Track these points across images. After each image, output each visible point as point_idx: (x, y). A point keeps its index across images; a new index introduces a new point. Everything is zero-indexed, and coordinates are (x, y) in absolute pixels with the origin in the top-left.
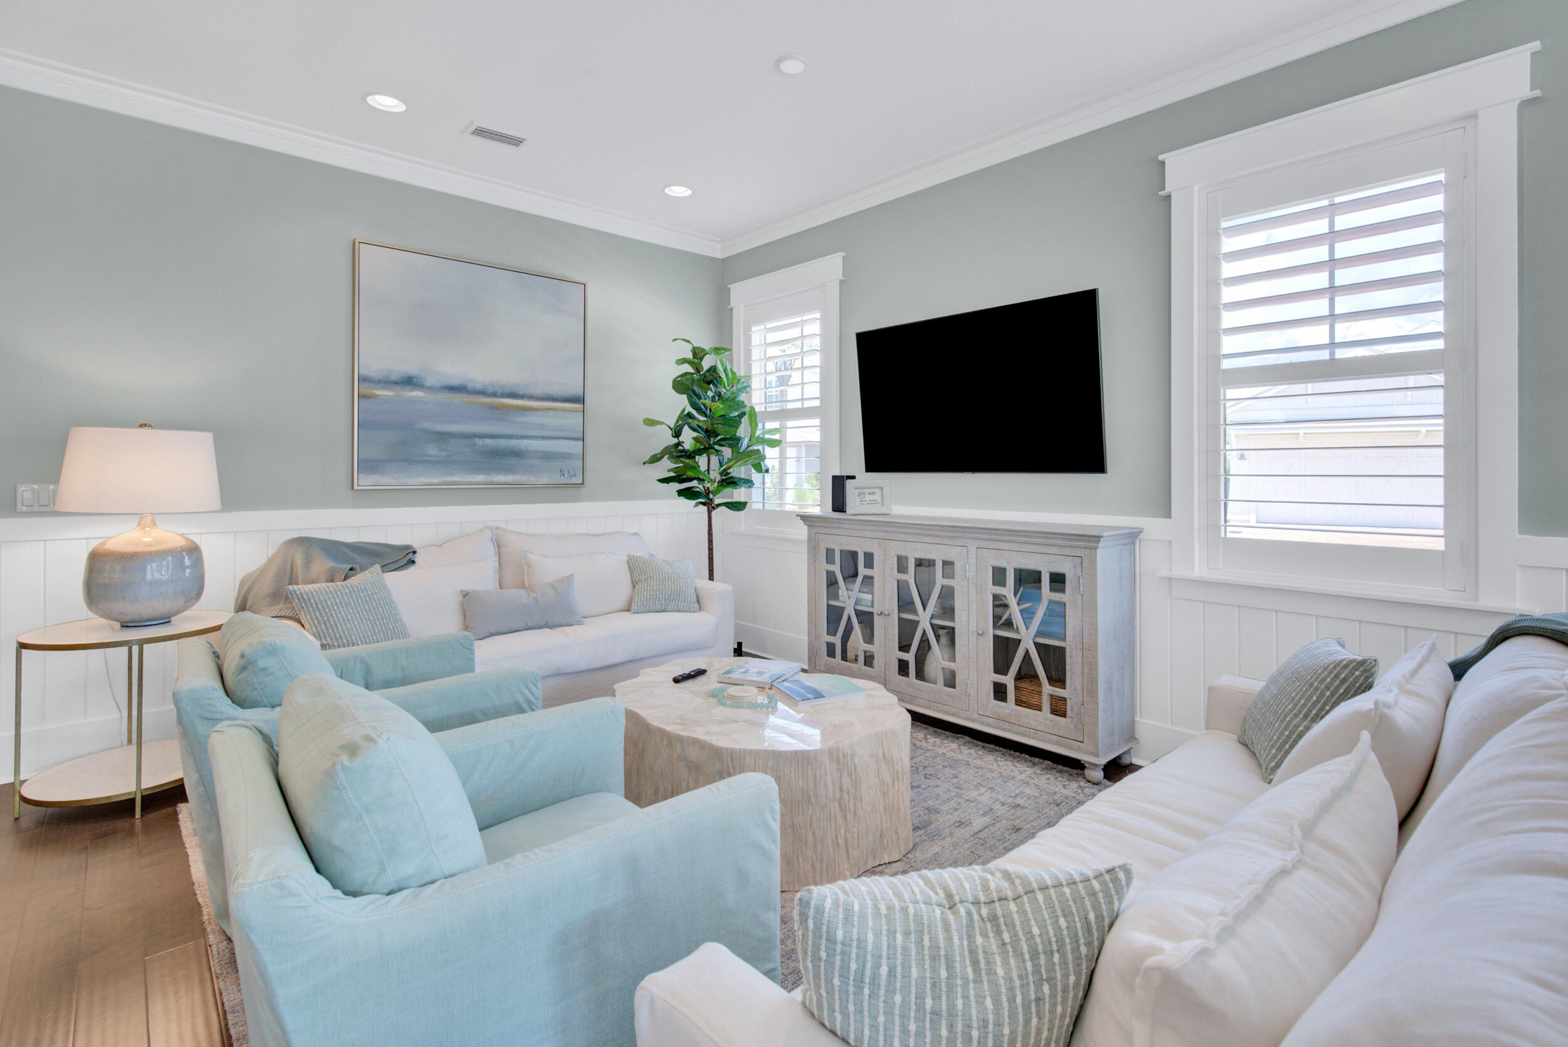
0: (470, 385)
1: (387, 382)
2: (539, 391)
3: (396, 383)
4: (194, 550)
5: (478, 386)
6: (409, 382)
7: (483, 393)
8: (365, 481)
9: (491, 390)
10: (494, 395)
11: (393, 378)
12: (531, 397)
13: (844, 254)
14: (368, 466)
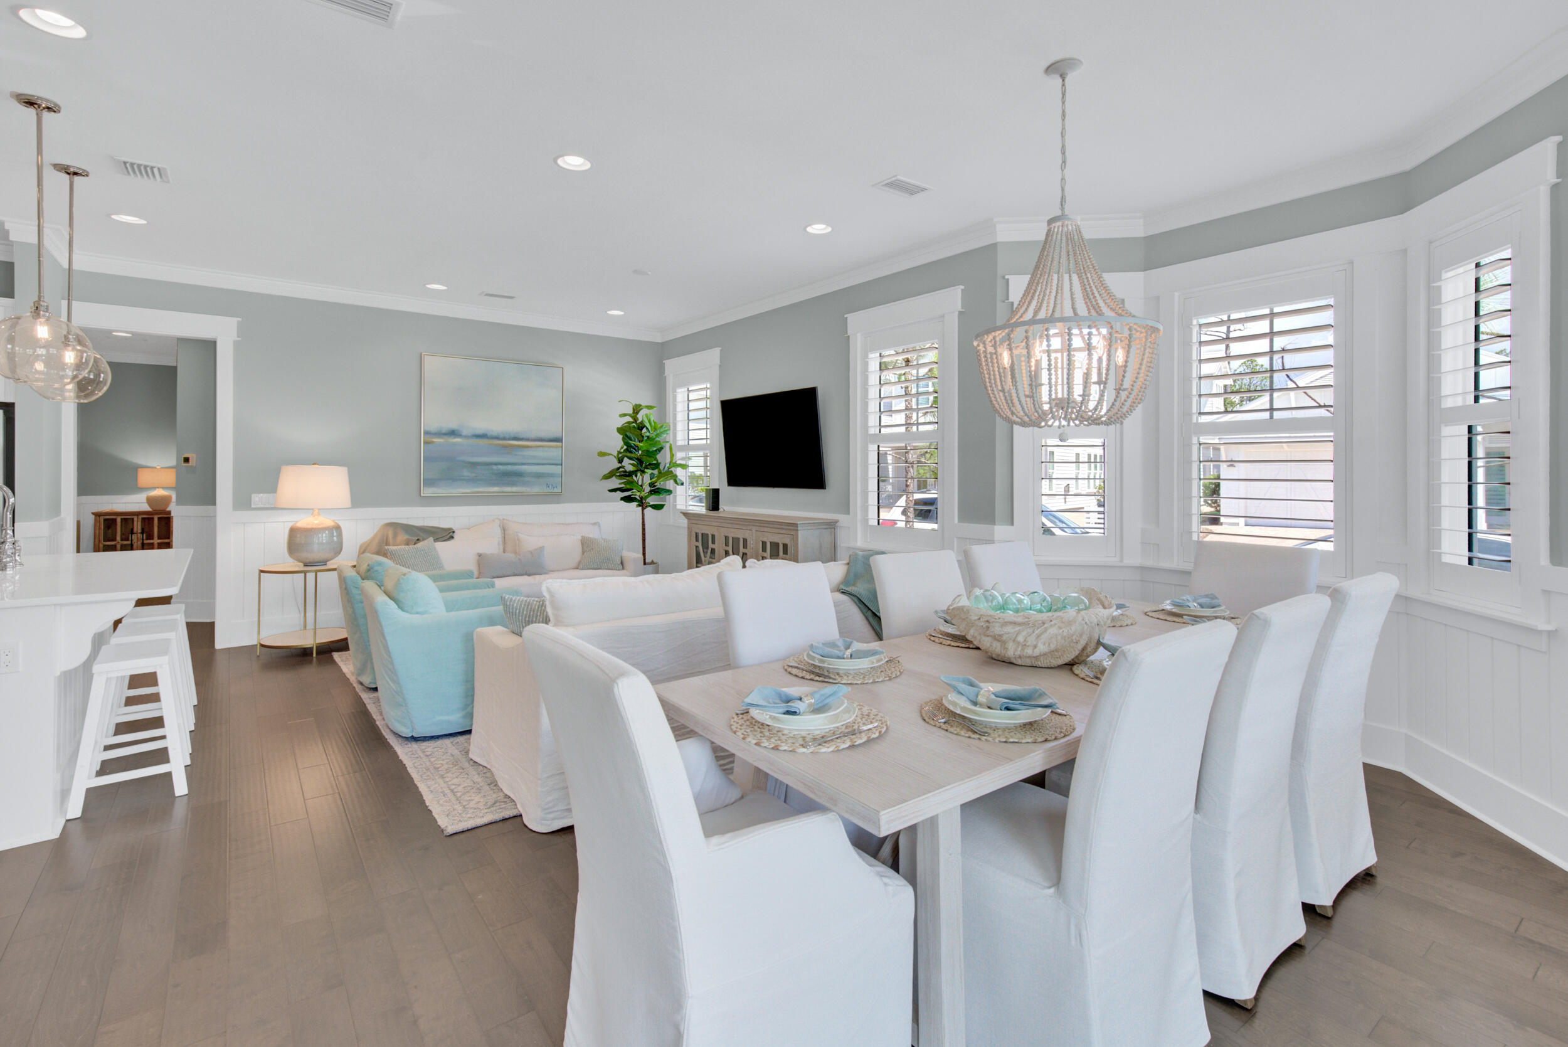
0: (489, 434)
1: (440, 434)
2: (533, 435)
3: (445, 434)
4: (338, 528)
5: (495, 434)
6: (453, 433)
7: (497, 438)
8: (427, 492)
9: (502, 436)
10: (504, 439)
11: (444, 432)
12: (528, 440)
13: (720, 348)
14: (429, 483)
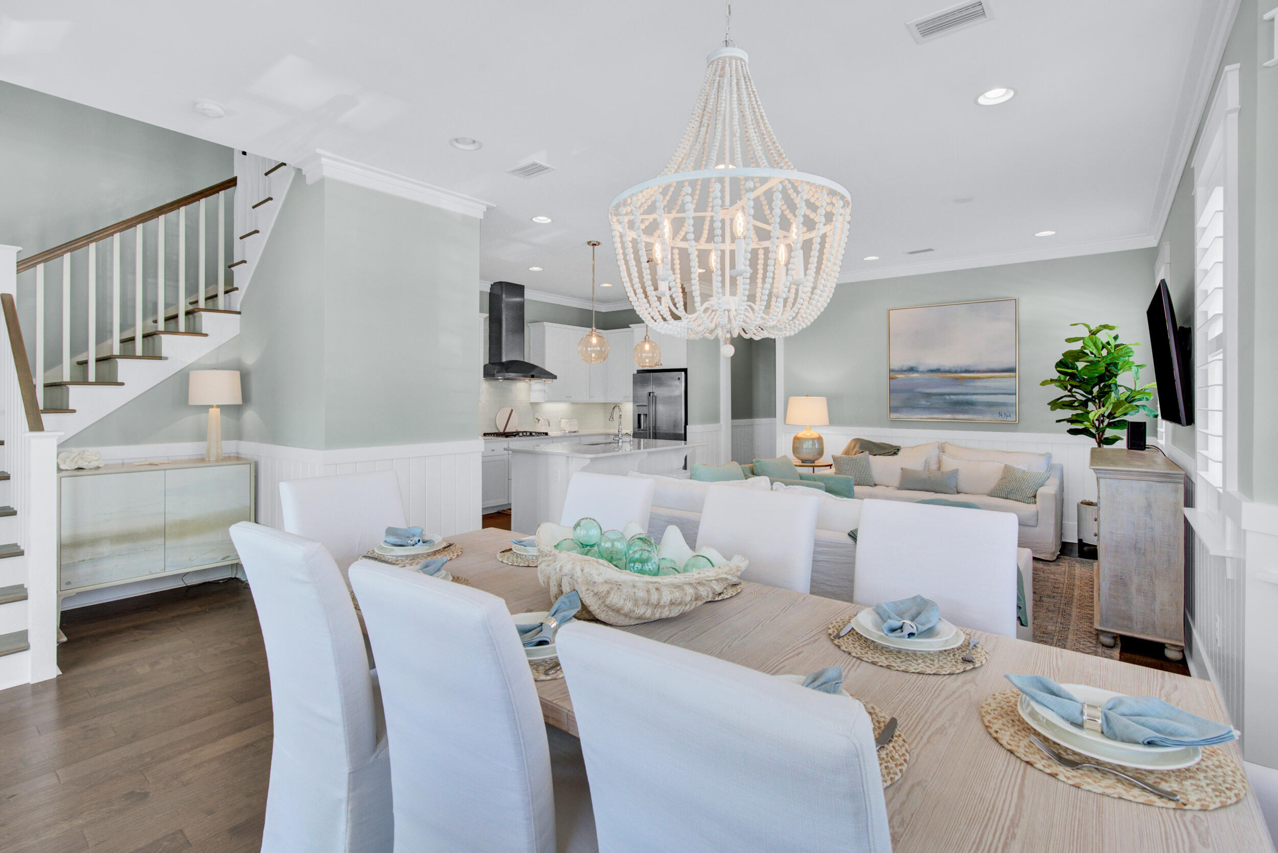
0: (942, 369)
1: (902, 371)
2: (984, 368)
3: (905, 371)
5: (947, 368)
6: (912, 370)
7: (949, 372)
9: (953, 370)
10: (956, 372)
11: (904, 369)
12: (979, 372)
